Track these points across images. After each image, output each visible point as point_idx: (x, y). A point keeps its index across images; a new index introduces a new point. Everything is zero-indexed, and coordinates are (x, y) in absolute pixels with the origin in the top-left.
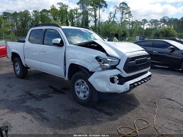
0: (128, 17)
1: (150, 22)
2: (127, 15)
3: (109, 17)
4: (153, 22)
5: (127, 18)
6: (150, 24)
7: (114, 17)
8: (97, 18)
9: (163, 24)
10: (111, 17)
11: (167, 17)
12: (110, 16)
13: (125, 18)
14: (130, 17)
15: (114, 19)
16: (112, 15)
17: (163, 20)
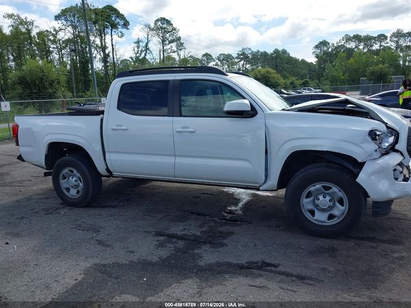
0: (176, 49)
1: (218, 59)
2: (174, 45)
3: (136, 49)
4: (223, 60)
5: (174, 52)
6: (219, 63)
7: (147, 49)
8: (107, 52)
9: (242, 62)
10: (140, 49)
11: (250, 49)
12: (138, 47)
13: (169, 51)
14: (181, 50)
15: (145, 55)
16: (142, 45)
17: (241, 55)
